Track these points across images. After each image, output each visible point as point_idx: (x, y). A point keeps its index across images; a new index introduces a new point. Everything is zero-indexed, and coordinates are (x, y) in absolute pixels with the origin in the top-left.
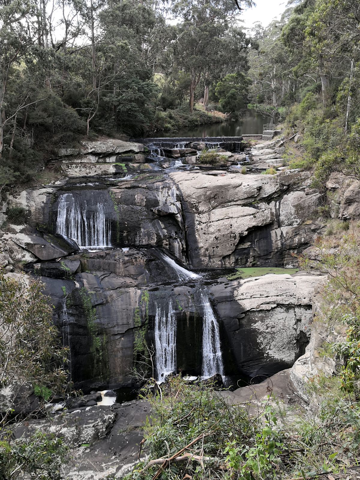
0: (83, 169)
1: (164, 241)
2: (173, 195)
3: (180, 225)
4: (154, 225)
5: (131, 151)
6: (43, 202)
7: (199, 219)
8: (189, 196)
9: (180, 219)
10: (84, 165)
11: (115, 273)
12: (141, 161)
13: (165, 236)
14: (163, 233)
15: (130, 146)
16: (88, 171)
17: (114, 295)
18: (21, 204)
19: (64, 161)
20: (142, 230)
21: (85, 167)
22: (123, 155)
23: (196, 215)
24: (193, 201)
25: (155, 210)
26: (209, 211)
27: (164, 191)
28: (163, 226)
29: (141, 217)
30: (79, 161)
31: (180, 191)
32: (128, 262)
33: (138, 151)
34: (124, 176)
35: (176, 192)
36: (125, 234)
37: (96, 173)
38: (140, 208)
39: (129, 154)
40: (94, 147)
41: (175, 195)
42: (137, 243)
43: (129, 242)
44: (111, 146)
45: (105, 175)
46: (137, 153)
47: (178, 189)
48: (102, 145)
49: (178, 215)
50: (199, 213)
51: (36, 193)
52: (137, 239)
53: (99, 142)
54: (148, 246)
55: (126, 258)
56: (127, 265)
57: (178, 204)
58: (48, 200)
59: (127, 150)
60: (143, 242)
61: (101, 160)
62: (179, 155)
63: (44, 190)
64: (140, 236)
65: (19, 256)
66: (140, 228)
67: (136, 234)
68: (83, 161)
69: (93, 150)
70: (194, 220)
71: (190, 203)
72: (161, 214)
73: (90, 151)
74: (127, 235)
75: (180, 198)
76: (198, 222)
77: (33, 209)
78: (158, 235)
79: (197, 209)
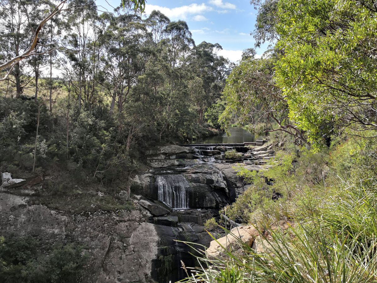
0: (160, 163)
1: (220, 204)
2: (221, 177)
3: (227, 195)
4: (213, 195)
5: (185, 152)
6: (149, 182)
7: (238, 191)
8: (230, 177)
9: (227, 191)
10: (160, 160)
11: (197, 223)
12: (191, 158)
13: (220, 201)
14: (219, 199)
15: (184, 149)
16: (163, 164)
17: (202, 236)
18: (137, 183)
19: (148, 158)
20: (207, 198)
21: (160, 161)
22: (180, 154)
23: (236, 189)
24: (233, 180)
25: (212, 186)
26: (243, 186)
27: (215, 174)
28: (218, 196)
29: (205, 190)
30: (156, 158)
31: (225, 175)
32: (204, 216)
33: (189, 152)
34: (185, 167)
35: (222, 175)
36: (197, 201)
37: (168, 165)
38: (203, 185)
39: (184, 154)
40: (164, 150)
41: (222, 177)
42: (205, 205)
43: (199, 205)
44: (174, 149)
45: (173, 166)
46: (188, 153)
47: (223, 173)
48: (169, 148)
49: (226, 189)
50: (238, 187)
51: (143, 176)
52: (205, 203)
53: (167, 147)
54: (211, 208)
55: (203, 214)
56: (203, 218)
57: (225, 182)
58: (151, 180)
59: (182, 151)
60: (208, 205)
61: (167, 158)
62: (212, 154)
63: (147, 175)
64: (206, 201)
65: (145, 213)
66: (206, 197)
67: (204, 201)
68: (158, 158)
69: (164, 151)
70: (235, 192)
71: (231, 181)
72: (216, 188)
73: (162, 152)
74: (198, 201)
75: (225, 178)
76: (237, 193)
77: (144, 186)
78: (216, 200)
79: (236, 185)
